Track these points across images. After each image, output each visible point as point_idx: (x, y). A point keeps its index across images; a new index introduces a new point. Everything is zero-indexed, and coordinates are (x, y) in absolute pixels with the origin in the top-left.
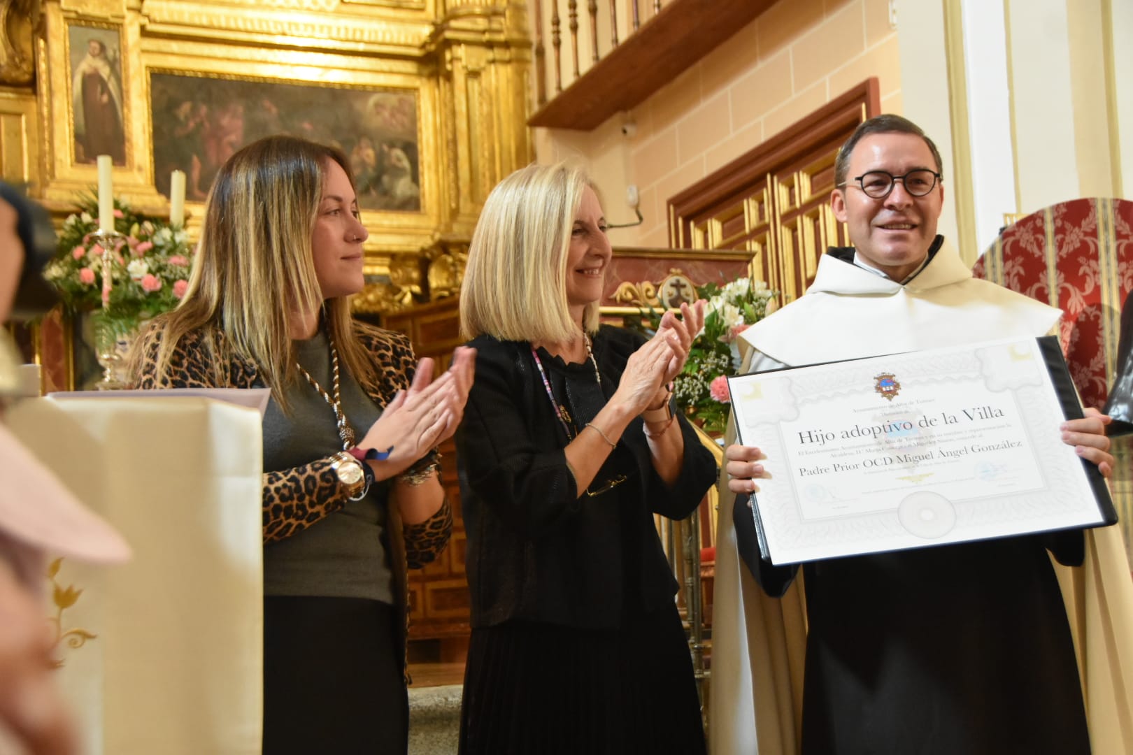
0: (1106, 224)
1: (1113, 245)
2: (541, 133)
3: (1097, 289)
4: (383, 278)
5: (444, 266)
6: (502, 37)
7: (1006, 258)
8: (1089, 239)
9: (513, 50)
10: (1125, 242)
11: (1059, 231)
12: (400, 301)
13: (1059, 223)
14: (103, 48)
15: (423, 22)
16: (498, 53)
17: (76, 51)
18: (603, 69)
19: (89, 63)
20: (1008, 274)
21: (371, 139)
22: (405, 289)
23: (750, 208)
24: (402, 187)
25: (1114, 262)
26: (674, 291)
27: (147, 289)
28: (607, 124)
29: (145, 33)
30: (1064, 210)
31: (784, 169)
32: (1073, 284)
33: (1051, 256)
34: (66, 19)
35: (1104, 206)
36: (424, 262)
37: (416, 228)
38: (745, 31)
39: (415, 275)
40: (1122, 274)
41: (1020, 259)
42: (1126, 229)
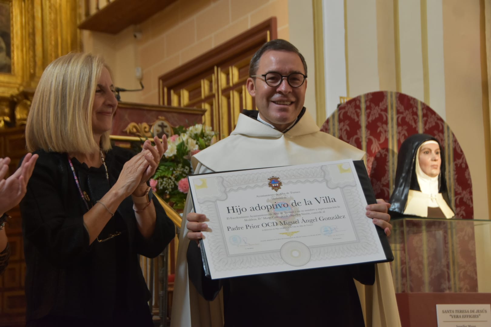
0: (392, 106)
1: (395, 117)
2: (86, 33)
3: (387, 140)
5: (25, 106)
7: (340, 121)
8: (383, 113)
10: (401, 116)
11: (368, 108)
13: (368, 103)
20: (341, 130)
23: (205, 84)
25: (395, 126)
26: (160, 129)
30: (371, 97)
31: (224, 64)
32: (375, 137)
33: (363, 122)
35: (391, 96)
36: (12, 103)
39: (7, 111)
40: (399, 133)
41: (347, 122)
42: (402, 109)
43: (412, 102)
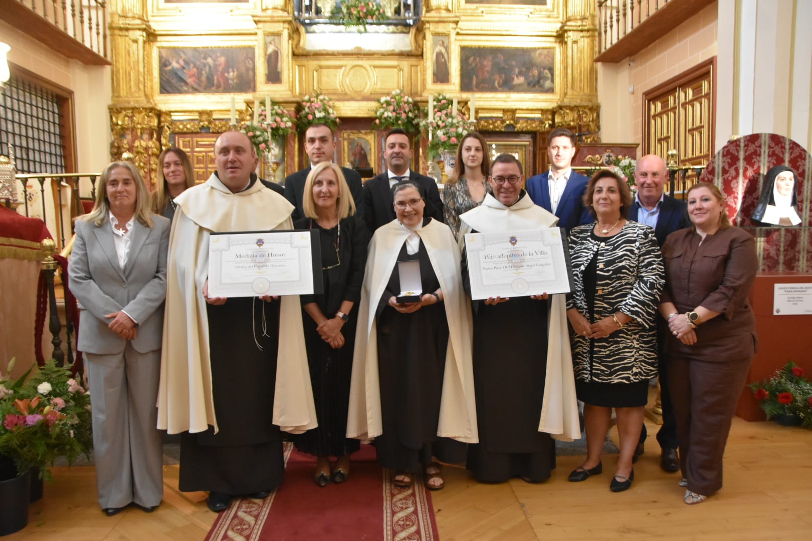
0: (765, 143)
1: (767, 151)
2: (599, 65)
3: (759, 168)
4: (538, 119)
5: (560, 114)
6: (586, 28)
7: (724, 156)
8: (757, 149)
9: (590, 32)
10: (772, 150)
11: (745, 146)
12: (545, 127)
13: (746, 143)
14: (443, 43)
15: (558, 22)
16: (585, 34)
17: (435, 44)
18: (621, 43)
19: (439, 48)
20: (724, 162)
21: (537, 67)
22: (546, 122)
23: (671, 99)
24: (548, 84)
25: (766, 157)
26: (607, 158)
27: (442, 141)
28: (624, 61)
29: (458, 34)
30: (749, 138)
31: (683, 86)
32: (750, 166)
33: (742, 155)
34: (432, 34)
35: (765, 136)
36: (553, 112)
37: (552, 99)
38: (673, 30)
39: (550, 117)
40: (769, 162)
41: (729, 156)
42: (773, 145)
43: (781, 140)
